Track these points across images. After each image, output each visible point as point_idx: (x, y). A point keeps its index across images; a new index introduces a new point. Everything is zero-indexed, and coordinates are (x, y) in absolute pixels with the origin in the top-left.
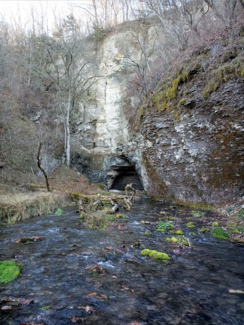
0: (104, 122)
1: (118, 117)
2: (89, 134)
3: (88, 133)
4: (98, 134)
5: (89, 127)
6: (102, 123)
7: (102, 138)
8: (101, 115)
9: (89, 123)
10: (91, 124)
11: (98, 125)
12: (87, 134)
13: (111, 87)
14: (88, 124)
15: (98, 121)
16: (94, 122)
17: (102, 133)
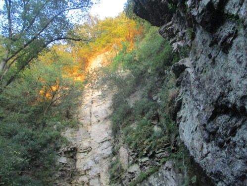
0: (88, 150)
1: (109, 138)
2: (64, 173)
3: (62, 170)
4: (79, 172)
5: (64, 160)
6: (86, 154)
7: (85, 179)
8: (84, 142)
9: (65, 153)
10: (67, 155)
11: (80, 156)
12: (60, 173)
13: (98, 104)
14: (63, 154)
15: (79, 150)
16: (73, 153)
17: (85, 169)
